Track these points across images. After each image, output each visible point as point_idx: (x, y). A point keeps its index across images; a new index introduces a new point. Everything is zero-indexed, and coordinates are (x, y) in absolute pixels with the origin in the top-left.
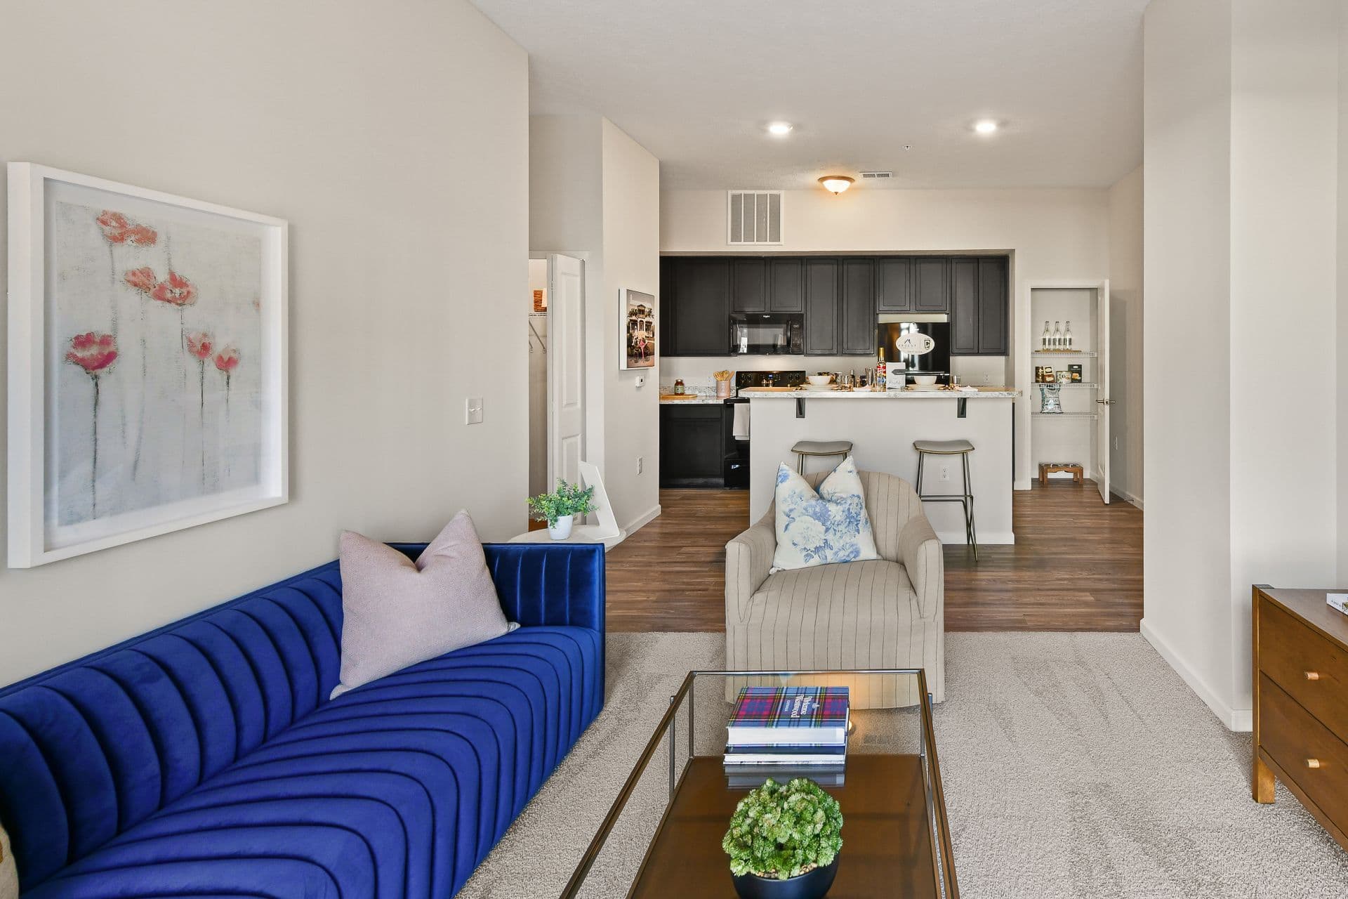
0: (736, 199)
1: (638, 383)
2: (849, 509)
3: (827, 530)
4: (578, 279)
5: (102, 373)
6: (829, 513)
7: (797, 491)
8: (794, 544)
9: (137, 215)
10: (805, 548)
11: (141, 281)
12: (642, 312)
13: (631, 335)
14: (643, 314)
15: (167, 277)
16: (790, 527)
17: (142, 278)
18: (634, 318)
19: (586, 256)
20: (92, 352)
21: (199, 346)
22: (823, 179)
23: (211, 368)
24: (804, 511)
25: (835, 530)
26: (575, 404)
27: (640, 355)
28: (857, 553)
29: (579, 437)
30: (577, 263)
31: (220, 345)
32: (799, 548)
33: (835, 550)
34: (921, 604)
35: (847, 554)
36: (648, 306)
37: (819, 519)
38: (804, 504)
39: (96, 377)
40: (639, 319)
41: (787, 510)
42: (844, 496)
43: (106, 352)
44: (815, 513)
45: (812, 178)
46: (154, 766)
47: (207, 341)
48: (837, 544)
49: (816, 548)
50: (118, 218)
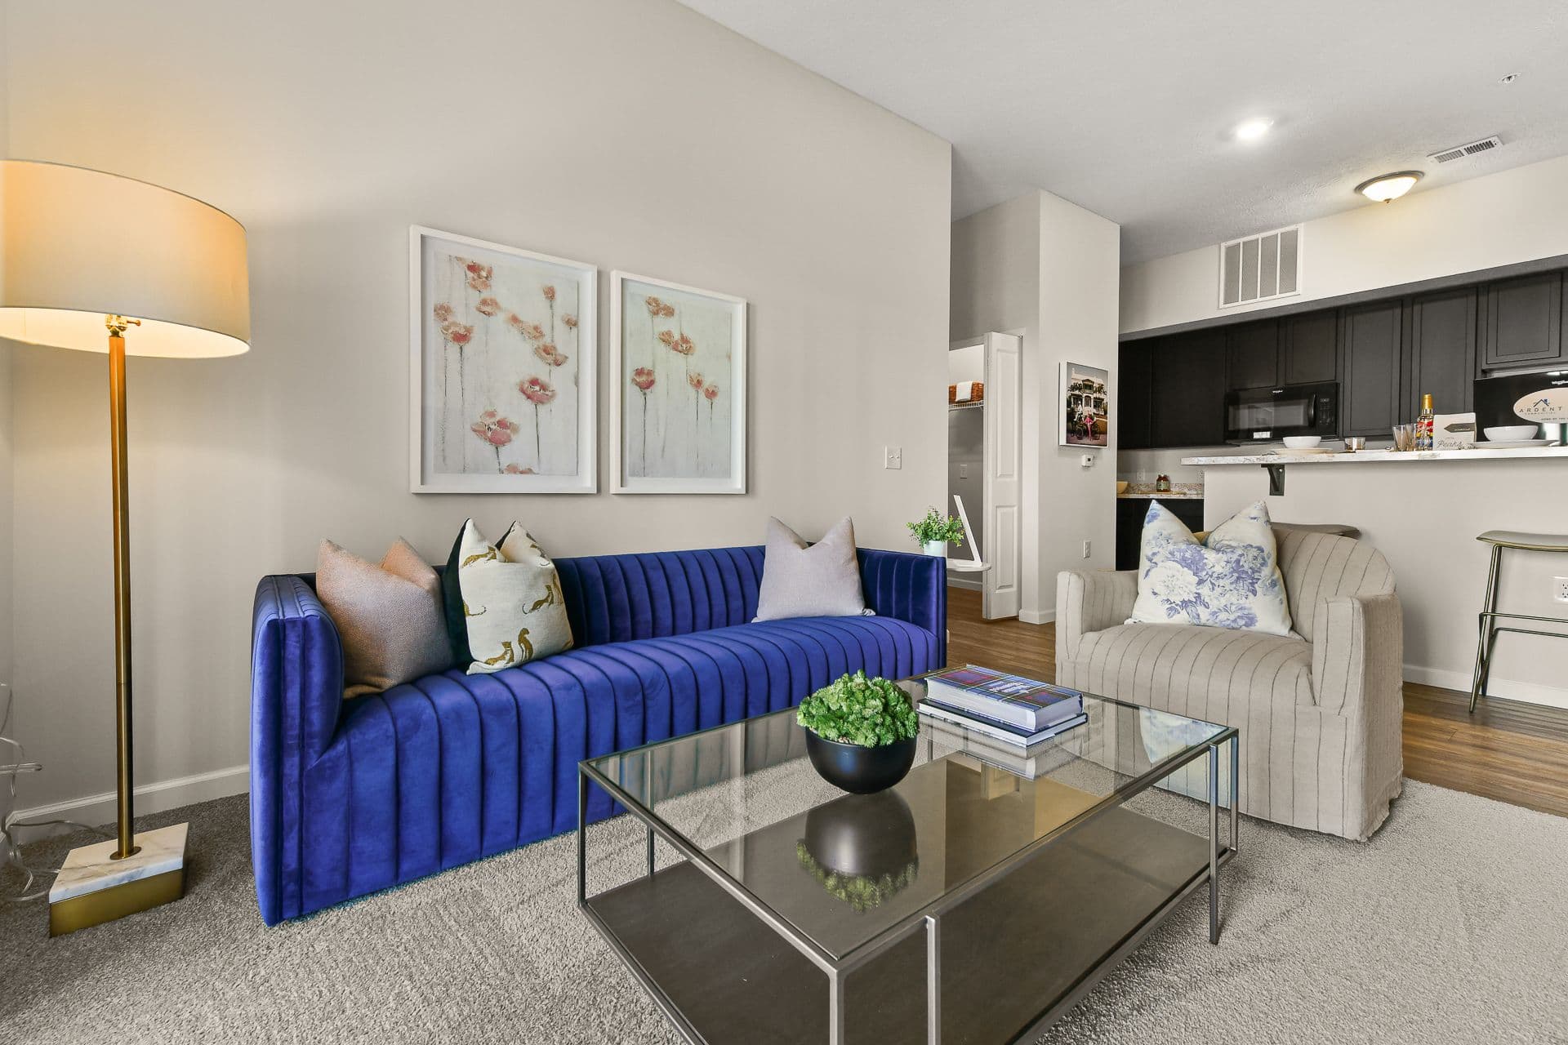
0: (1232, 252)
1: (1084, 462)
2: (1238, 561)
3: (1201, 582)
4: (1016, 356)
5: (648, 391)
6: (1205, 561)
7: (1165, 533)
8: (1155, 594)
9: (666, 299)
10: (1168, 600)
11: (666, 338)
12: (1090, 387)
13: (1073, 410)
14: (1090, 389)
15: (679, 337)
16: (1150, 573)
17: (667, 337)
18: (1077, 392)
19: (1023, 332)
20: (643, 379)
21: (696, 381)
22: (1361, 187)
23: (702, 396)
24: (1170, 556)
25: (1212, 584)
26: (1012, 475)
27: (1086, 433)
28: (1251, 620)
29: (1016, 509)
30: (1014, 340)
31: (707, 382)
32: (1159, 598)
33: (1213, 608)
34: (1317, 687)
35: (1232, 617)
36: (1097, 381)
37: (1189, 567)
38: (1171, 547)
39: (645, 394)
40: (1085, 395)
41: (1150, 554)
42: (1233, 544)
43: (649, 380)
44: (1184, 559)
45: (1343, 190)
46: (649, 616)
47: (700, 378)
48: (1215, 602)
49: (1183, 602)
50: (656, 300)
